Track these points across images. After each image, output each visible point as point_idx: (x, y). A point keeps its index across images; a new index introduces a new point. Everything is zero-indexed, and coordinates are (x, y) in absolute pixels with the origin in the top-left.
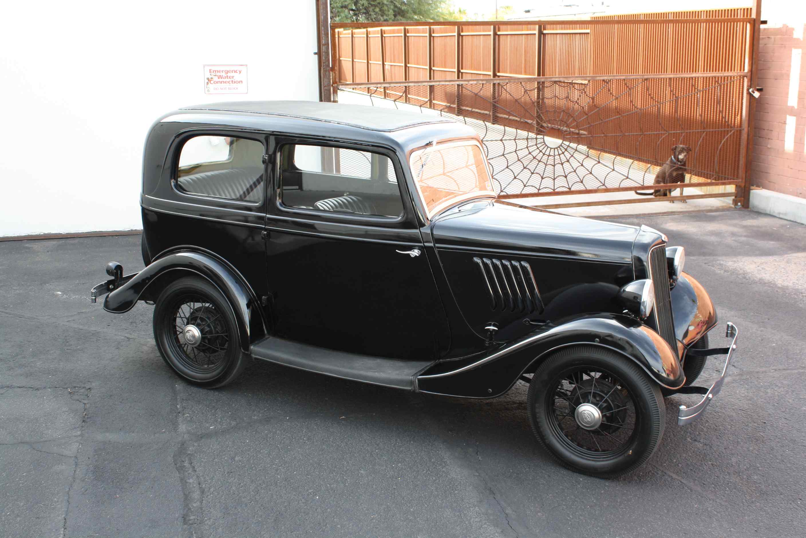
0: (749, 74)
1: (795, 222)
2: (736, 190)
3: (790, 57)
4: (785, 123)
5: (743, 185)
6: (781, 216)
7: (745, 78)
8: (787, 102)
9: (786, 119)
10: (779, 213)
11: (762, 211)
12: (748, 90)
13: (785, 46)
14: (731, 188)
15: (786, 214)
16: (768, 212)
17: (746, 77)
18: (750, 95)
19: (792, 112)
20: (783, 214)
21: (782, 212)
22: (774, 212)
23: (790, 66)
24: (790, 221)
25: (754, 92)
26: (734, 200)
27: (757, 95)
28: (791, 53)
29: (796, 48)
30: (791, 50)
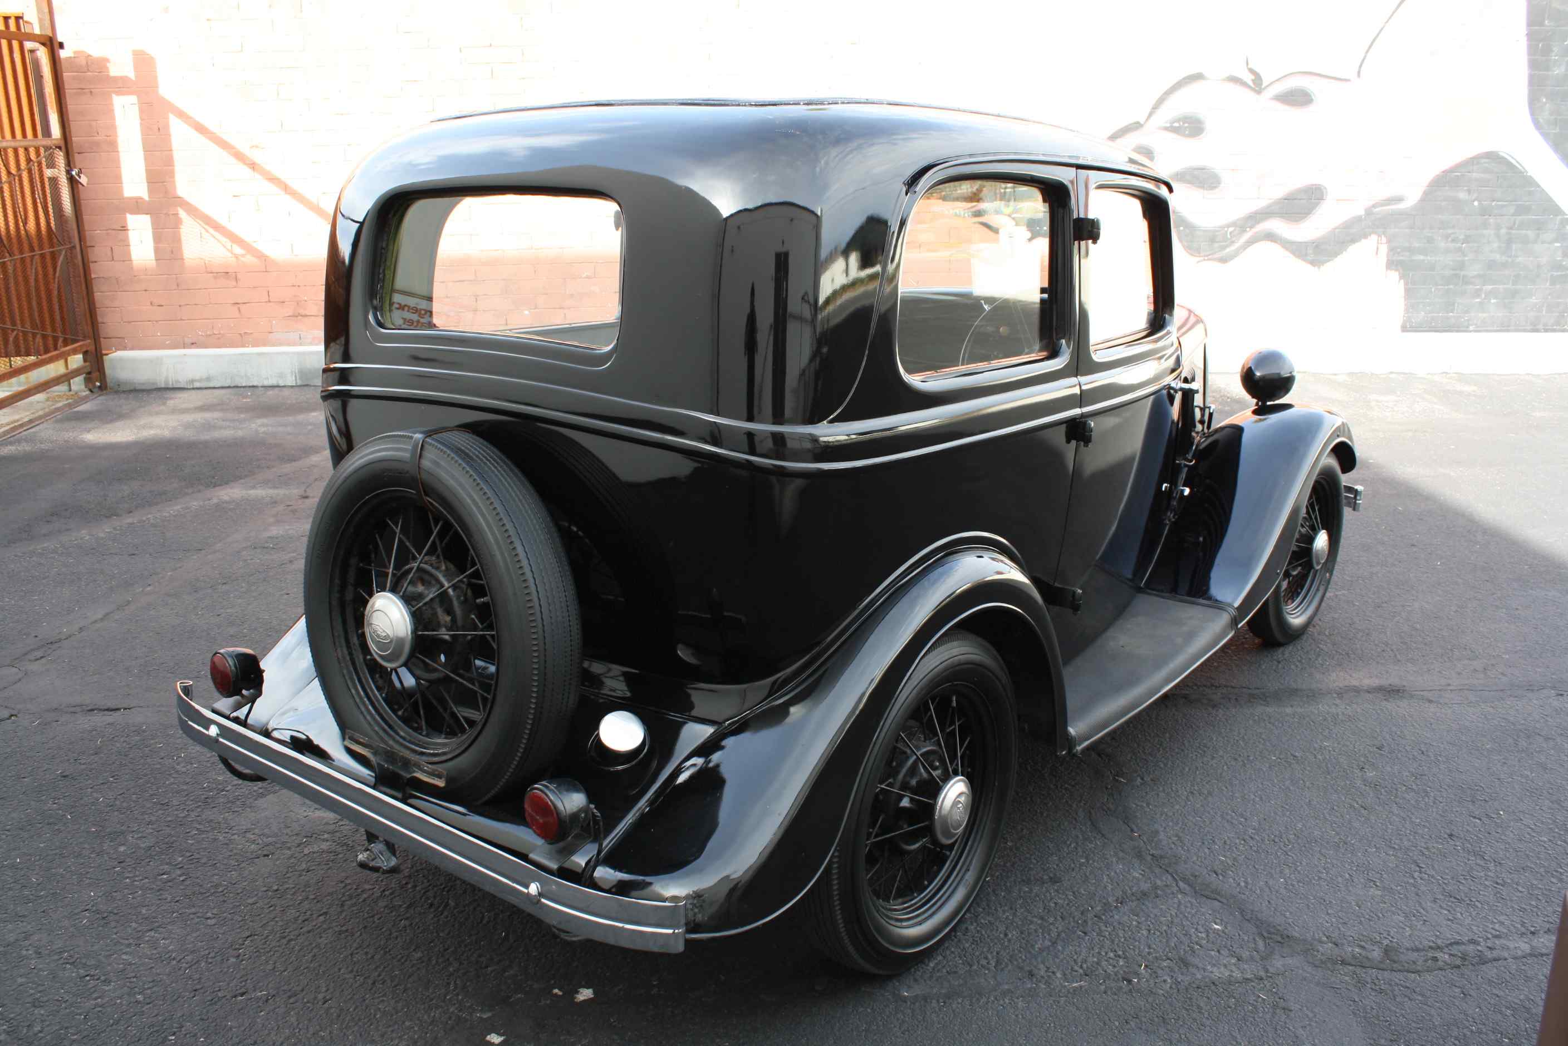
0: (62, 144)
1: (237, 387)
2: (85, 360)
3: (110, 112)
4: (124, 229)
5: (92, 348)
6: (197, 385)
7: (57, 152)
8: (120, 190)
9: (125, 219)
10: (192, 381)
11: (143, 387)
12: (68, 172)
13: (91, 92)
14: (76, 360)
15: (208, 379)
16: (163, 386)
17: (60, 148)
18: (73, 182)
19: (137, 206)
20: (200, 380)
21: (197, 378)
22: (177, 382)
23: (113, 127)
24: (222, 388)
25: (80, 177)
26: (85, 379)
27: (83, 180)
28: (112, 104)
29: (118, 93)
30: (111, 99)
